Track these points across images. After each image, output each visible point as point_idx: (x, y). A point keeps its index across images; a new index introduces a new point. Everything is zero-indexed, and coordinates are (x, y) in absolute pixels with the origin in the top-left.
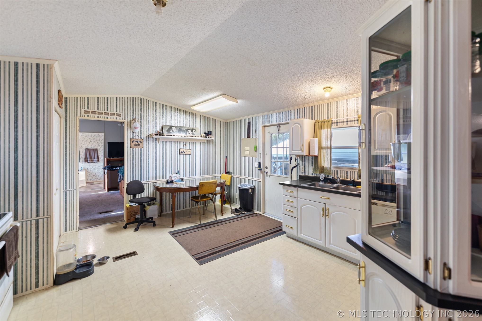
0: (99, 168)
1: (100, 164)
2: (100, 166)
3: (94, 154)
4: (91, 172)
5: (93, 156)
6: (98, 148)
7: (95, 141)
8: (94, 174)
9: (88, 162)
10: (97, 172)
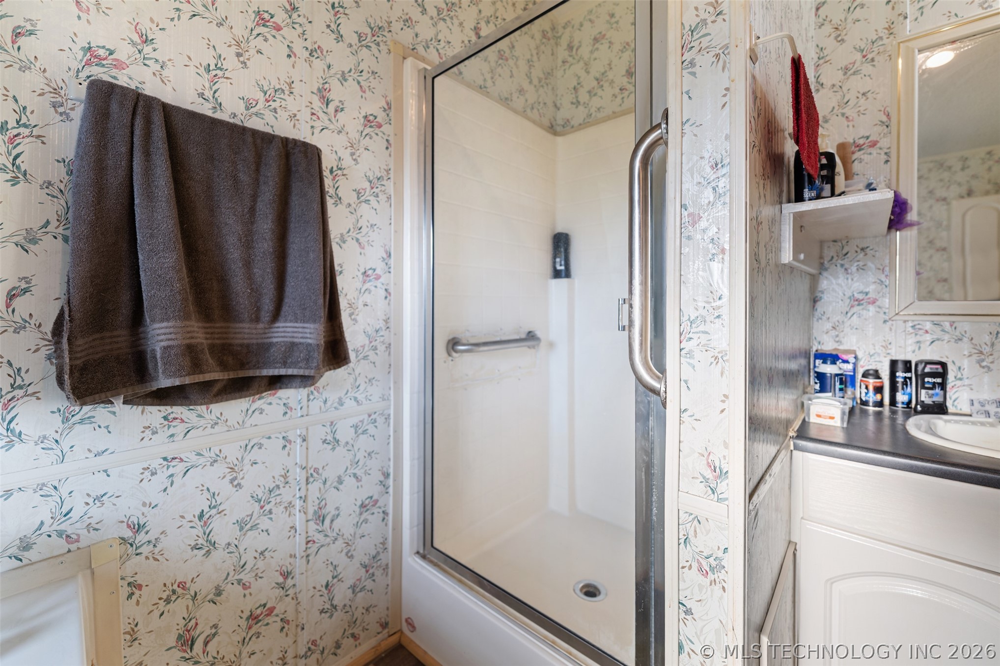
1: (348, 405)
6: (329, 146)
8: (264, 591)
10: (299, 544)
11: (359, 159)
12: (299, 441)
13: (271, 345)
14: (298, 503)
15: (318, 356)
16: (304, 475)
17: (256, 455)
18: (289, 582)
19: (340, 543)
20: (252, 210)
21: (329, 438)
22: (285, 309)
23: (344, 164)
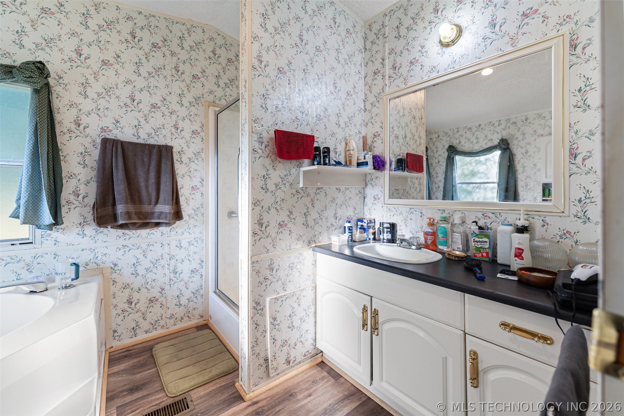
0: (179, 258)
1: (186, 234)
2: (184, 244)
3: (152, 174)
4: (135, 286)
5: (147, 187)
6: (176, 144)
7: (157, 99)
8: (155, 293)
9: (121, 222)
10: (167, 280)
11: (190, 147)
12: (167, 245)
13: (155, 212)
14: (167, 266)
15: (170, 217)
16: (168, 257)
17: (151, 248)
18: (163, 292)
19: (183, 283)
20: (149, 170)
21: (178, 245)
22: (160, 201)
23: (184, 149)
